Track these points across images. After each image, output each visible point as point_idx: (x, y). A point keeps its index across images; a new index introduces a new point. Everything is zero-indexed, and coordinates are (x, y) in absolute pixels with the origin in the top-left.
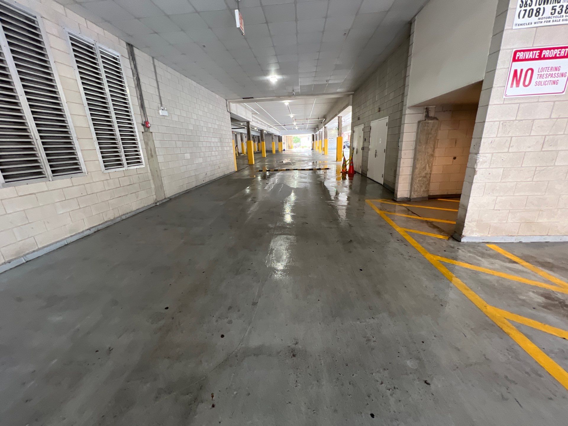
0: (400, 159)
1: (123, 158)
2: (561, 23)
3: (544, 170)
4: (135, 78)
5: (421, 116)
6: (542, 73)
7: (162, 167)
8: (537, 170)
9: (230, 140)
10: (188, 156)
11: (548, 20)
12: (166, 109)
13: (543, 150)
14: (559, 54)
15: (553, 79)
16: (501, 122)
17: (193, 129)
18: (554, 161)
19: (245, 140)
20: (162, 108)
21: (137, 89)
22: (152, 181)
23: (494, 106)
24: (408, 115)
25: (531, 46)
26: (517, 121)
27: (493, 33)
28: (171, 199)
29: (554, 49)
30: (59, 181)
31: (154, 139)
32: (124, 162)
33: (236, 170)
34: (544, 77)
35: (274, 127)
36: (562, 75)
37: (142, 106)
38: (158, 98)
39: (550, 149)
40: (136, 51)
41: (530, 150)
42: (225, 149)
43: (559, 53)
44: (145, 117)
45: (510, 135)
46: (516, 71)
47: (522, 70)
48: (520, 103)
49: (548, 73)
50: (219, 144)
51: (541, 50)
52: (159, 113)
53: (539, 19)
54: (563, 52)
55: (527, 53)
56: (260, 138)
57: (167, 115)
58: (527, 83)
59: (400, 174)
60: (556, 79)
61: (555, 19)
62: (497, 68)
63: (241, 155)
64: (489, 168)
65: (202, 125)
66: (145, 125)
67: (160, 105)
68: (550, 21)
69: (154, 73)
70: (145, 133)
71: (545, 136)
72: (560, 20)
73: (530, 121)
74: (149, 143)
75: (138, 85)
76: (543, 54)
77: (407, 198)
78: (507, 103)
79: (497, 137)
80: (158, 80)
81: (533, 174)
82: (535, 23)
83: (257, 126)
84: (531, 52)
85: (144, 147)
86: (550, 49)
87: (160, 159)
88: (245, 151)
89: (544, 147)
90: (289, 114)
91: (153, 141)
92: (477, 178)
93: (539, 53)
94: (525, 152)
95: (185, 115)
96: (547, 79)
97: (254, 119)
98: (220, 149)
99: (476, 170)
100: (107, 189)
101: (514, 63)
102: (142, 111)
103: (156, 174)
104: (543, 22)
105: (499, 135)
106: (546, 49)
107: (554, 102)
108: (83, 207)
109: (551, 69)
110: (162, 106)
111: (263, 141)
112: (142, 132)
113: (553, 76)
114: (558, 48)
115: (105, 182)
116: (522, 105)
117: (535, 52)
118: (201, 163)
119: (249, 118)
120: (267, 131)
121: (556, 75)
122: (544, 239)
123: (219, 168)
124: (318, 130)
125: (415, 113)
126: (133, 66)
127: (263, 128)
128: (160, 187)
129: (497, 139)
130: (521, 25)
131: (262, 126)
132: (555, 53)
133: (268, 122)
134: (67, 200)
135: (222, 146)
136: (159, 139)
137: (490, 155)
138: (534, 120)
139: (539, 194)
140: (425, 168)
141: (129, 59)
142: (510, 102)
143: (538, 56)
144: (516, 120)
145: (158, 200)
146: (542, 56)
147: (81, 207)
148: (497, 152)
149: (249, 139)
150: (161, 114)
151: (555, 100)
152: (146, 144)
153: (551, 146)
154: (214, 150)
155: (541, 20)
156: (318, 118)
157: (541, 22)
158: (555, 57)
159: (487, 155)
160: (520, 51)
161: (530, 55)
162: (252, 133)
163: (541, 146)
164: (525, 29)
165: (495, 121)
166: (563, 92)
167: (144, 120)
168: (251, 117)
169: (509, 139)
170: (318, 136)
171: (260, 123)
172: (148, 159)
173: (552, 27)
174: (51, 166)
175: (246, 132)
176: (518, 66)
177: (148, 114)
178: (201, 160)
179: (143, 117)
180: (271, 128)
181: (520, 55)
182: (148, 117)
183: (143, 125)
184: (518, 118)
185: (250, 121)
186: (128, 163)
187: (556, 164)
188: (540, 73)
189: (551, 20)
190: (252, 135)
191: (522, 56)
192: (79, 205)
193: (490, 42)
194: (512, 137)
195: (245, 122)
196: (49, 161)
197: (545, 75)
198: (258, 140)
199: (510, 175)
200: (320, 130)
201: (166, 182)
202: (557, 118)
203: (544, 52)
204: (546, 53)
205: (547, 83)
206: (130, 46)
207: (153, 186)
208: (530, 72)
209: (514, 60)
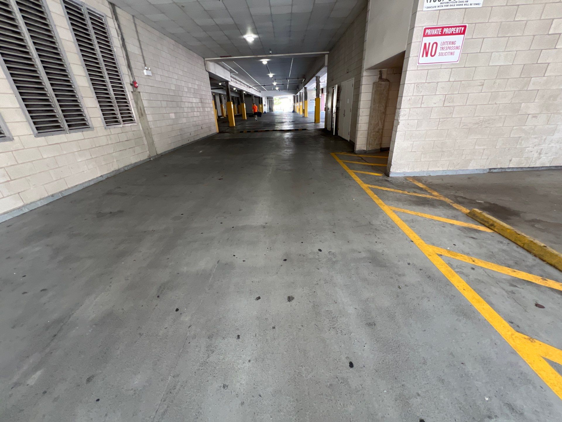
0: (359, 116)
1: (119, 116)
2: (456, 7)
3: (445, 121)
4: (120, 38)
5: (376, 78)
6: (444, 46)
7: (152, 126)
8: (440, 121)
9: (210, 100)
10: (173, 116)
11: (447, 4)
12: (149, 69)
13: (444, 105)
14: (455, 32)
15: (451, 51)
16: (416, 84)
17: (174, 89)
18: (452, 114)
19: (224, 101)
20: (146, 68)
21: (123, 49)
22: (144, 138)
23: (411, 72)
24: (365, 77)
25: (436, 24)
26: (426, 84)
27: (412, 12)
28: (162, 156)
29: (451, 27)
30: (74, 134)
31: (142, 99)
32: (121, 120)
33: (218, 132)
34: (445, 49)
35: (253, 88)
36: (457, 48)
37: (129, 66)
38: (141, 57)
39: (448, 105)
40: (118, 10)
41: (435, 105)
42: (206, 110)
43: (455, 30)
44: (132, 77)
45: (422, 94)
46: (425, 44)
47: (429, 44)
48: (428, 70)
49: (448, 46)
50: (200, 105)
51: (443, 28)
52: (144, 73)
53: (441, 3)
54: (457, 30)
55: (433, 30)
56: (240, 99)
57: (151, 75)
58: (433, 54)
59: (359, 130)
60: (453, 51)
61: (451, 4)
62: (413, 41)
63: (221, 118)
64: (408, 120)
65: (183, 85)
66: (134, 84)
67: (143, 65)
68: (448, 6)
69: (135, 32)
70: (134, 93)
71: (446, 95)
72: (455, 5)
73: (436, 83)
74: (139, 102)
75: (124, 45)
76: (444, 31)
77: (364, 150)
78: (420, 69)
79: (413, 96)
80: (140, 39)
81: (438, 124)
82: (438, 7)
83: (235, 86)
84: (436, 30)
85: (135, 106)
86: (449, 27)
87: (150, 118)
88: (225, 114)
89: (445, 103)
90: (268, 74)
91: (141, 100)
92: (400, 128)
93: (441, 30)
94: (432, 107)
95: (167, 75)
96: (447, 51)
97: (233, 79)
98: (202, 110)
99: (399, 121)
100: (110, 143)
101: (424, 38)
102: (129, 71)
103: (148, 132)
104: (444, 6)
105: (414, 94)
106: (446, 27)
107: (452, 68)
108: (94, 157)
109: (450, 43)
110: (145, 66)
111: (243, 103)
112: (132, 92)
113: (451, 48)
114: (454, 27)
115: (108, 137)
116: (429, 71)
117: (438, 29)
118: (185, 123)
119: (226, 77)
120: (246, 92)
121: (453, 48)
122: (445, 173)
123: (202, 129)
124: (299, 91)
125: (371, 75)
126: (117, 26)
127: (242, 89)
128: (151, 144)
129: (413, 98)
130: (429, 7)
131: (241, 86)
132: (452, 31)
133: (247, 82)
134: (83, 150)
135: (203, 107)
136: (146, 99)
137: (408, 110)
138: (438, 82)
139: (442, 139)
140: (378, 124)
141: (113, 19)
142: (422, 68)
143: (441, 32)
144: (426, 82)
145: (151, 156)
146: (443, 33)
147: (93, 157)
148: (413, 107)
149: (228, 100)
150: (146, 74)
151: (452, 67)
152: (136, 103)
153: (449, 102)
154: (196, 110)
155: (442, 5)
156: (298, 78)
157: (442, 6)
158: (452, 34)
159: (406, 109)
160: (428, 28)
161: (435, 32)
162: (232, 94)
163: (443, 103)
164: (432, 11)
165: (411, 83)
166: (458, 61)
167: (132, 80)
168: (230, 77)
169: (421, 97)
170: (299, 98)
171: (239, 83)
172: (140, 117)
173: (450, 10)
174: (67, 121)
175: (225, 93)
176: (427, 40)
177: (135, 75)
178: (184, 120)
179: (131, 77)
180: (250, 89)
181: (428, 31)
182: (135, 77)
183: (131, 85)
184: (427, 81)
185: (229, 81)
186: (124, 121)
187: (453, 116)
188: (442, 46)
189: (449, 4)
190: (231, 96)
191: (430, 32)
192: (91, 155)
193: (410, 19)
194: (423, 96)
195: (224, 82)
196: (65, 116)
197: (445, 48)
198: (237, 102)
199: (422, 125)
200: (300, 91)
201: (156, 139)
202: (454, 81)
203: (445, 30)
204: (446, 30)
205: (446, 54)
206: (113, 5)
207: (146, 143)
208: (435, 45)
209: (425, 35)
